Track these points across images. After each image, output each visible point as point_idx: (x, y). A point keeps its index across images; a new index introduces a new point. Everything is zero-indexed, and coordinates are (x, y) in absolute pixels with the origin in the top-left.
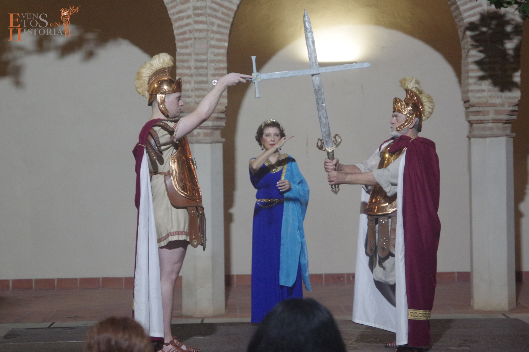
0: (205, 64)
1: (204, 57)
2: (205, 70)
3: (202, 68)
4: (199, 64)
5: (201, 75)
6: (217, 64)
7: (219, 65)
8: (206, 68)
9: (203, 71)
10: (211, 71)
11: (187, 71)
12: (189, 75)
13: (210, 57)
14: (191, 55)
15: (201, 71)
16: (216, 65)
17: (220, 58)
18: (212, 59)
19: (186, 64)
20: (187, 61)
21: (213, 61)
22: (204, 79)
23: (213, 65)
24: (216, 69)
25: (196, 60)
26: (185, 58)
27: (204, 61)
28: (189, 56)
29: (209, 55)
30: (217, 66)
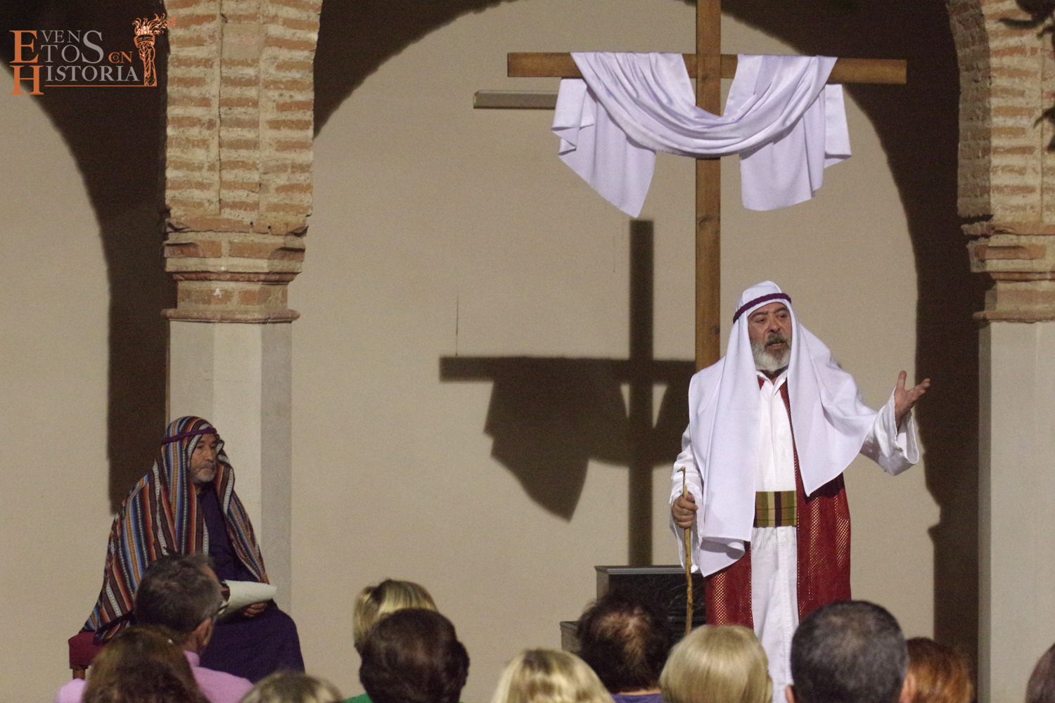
0: (252, 92)
1: (250, 72)
2: (251, 110)
3: (242, 102)
4: (236, 92)
5: (239, 123)
6: (287, 94)
7: (291, 96)
8: (255, 104)
9: (245, 113)
10: (268, 113)
11: (198, 112)
12: (204, 124)
13: (267, 70)
14: (211, 67)
15: (238, 112)
16: (281, 95)
17: (296, 75)
18: (271, 78)
19: (194, 92)
20: (199, 82)
21: (275, 84)
22: (249, 134)
23: (273, 94)
24: (282, 107)
25: (226, 81)
26: (195, 72)
27: (250, 83)
28: (207, 67)
29: (262, 65)
30: (288, 100)
